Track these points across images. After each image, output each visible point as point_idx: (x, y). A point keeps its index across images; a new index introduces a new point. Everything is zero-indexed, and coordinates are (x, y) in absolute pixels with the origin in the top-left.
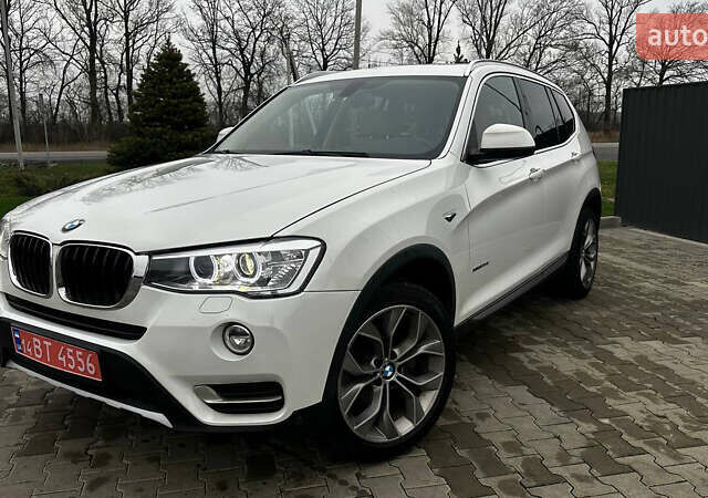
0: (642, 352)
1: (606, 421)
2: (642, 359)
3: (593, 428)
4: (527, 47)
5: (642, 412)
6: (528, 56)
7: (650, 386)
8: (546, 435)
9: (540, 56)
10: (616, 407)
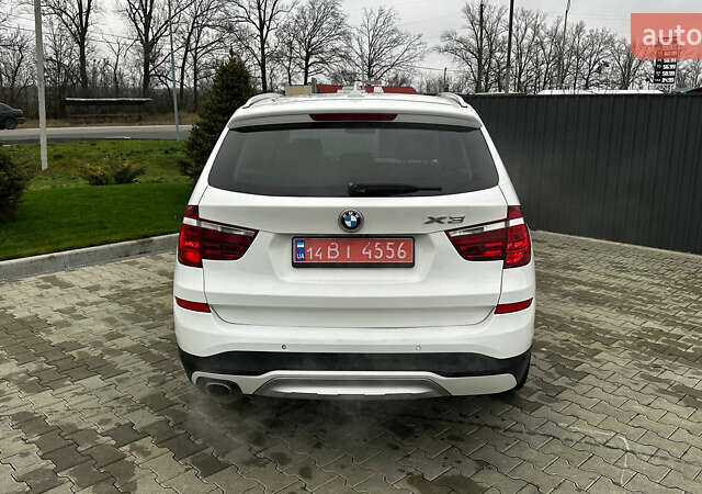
4: (184, 26)
6: (187, 34)
9: (199, 36)
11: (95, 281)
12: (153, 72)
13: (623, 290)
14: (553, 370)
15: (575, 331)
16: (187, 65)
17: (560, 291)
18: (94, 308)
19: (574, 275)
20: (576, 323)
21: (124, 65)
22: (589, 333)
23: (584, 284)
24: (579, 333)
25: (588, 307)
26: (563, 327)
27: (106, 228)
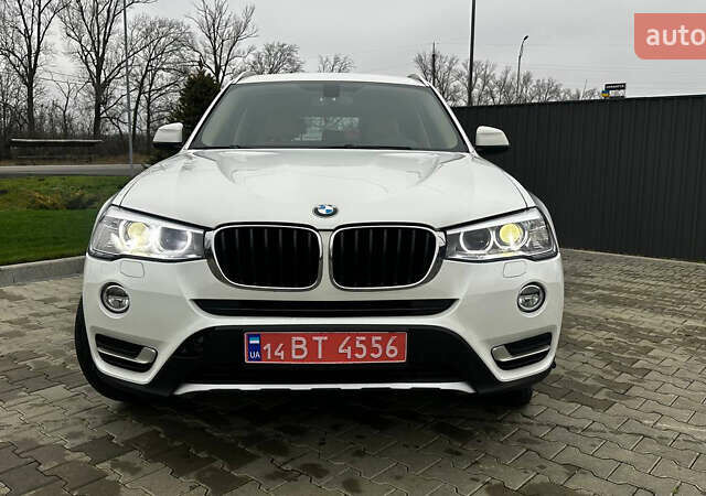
4: (138, 69)
6: (140, 77)
9: (153, 79)
11: (51, 294)
12: (104, 115)
13: (646, 293)
14: (608, 368)
15: (615, 331)
16: (140, 108)
17: (581, 295)
18: (52, 319)
19: (589, 281)
20: (612, 323)
21: (74, 107)
22: (631, 332)
23: (603, 289)
24: (621, 332)
25: (618, 309)
26: (600, 326)
27: (61, 243)
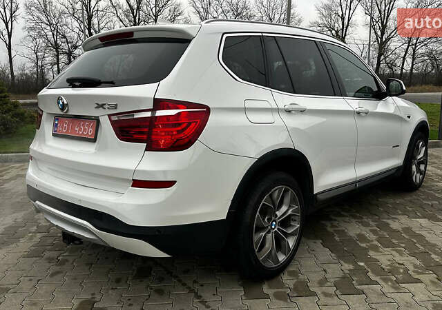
0: (410, 225)
1: (362, 264)
2: (407, 230)
3: (351, 267)
5: (389, 260)
7: (403, 245)
8: (318, 269)
10: (374, 257)
16: (408, 55)
